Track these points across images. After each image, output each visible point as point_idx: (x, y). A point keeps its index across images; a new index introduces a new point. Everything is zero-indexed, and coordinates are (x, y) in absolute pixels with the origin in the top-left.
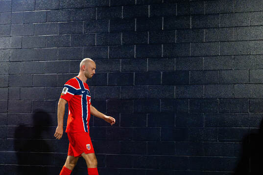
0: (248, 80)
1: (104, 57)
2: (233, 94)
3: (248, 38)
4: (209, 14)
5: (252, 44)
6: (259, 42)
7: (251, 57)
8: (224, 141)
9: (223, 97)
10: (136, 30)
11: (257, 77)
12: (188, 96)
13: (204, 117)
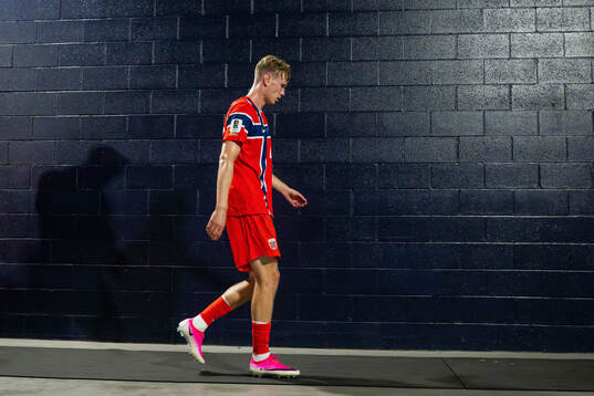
0: (428, 130)
1: (169, 85)
2: (403, 156)
3: (428, 57)
4: (359, 12)
5: (435, 66)
6: (446, 63)
7: (434, 89)
8: (387, 240)
9: (384, 160)
10: (227, 36)
11: (444, 125)
12: (322, 158)
13: (352, 197)
